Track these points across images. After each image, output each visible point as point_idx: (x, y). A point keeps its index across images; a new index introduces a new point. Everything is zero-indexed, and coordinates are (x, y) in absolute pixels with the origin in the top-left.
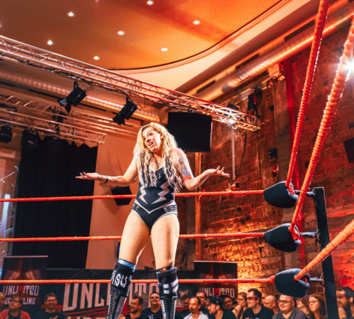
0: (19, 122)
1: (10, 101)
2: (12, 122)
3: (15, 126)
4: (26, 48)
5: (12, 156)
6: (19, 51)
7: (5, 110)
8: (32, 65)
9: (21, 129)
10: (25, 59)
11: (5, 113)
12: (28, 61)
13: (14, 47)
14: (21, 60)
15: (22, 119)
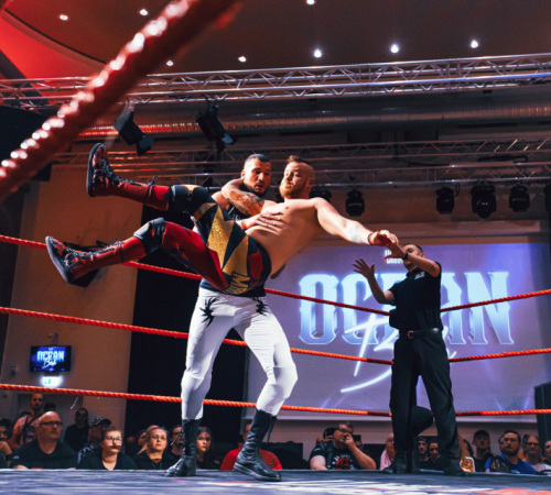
0: (536, 175)
1: (515, 147)
2: (525, 178)
3: (529, 182)
4: (526, 61)
5: (536, 228)
6: (517, 70)
7: (511, 163)
8: (540, 82)
9: (540, 186)
10: (527, 78)
11: (512, 167)
12: (533, 79)
13: (508, 66)
14: (522, 82)
15: (539, 170)
